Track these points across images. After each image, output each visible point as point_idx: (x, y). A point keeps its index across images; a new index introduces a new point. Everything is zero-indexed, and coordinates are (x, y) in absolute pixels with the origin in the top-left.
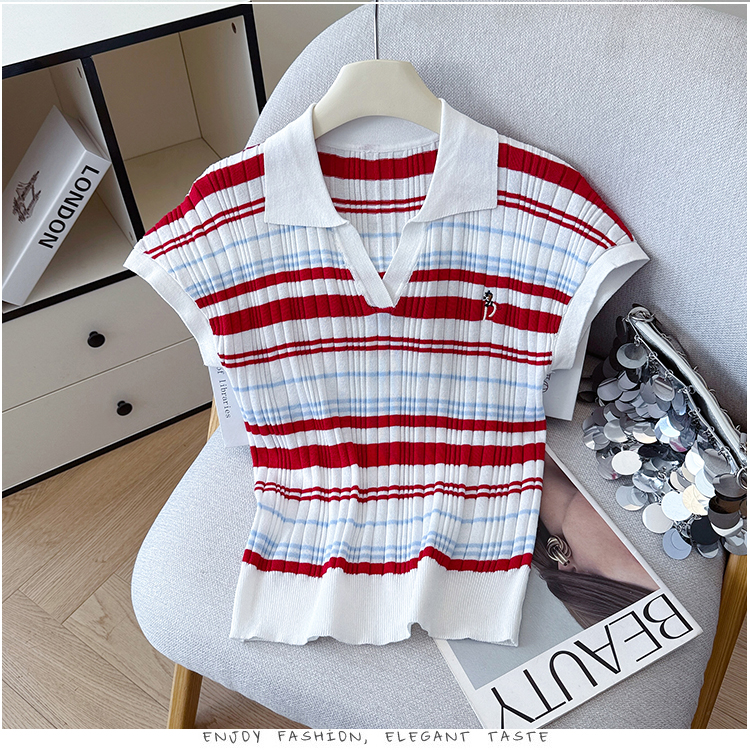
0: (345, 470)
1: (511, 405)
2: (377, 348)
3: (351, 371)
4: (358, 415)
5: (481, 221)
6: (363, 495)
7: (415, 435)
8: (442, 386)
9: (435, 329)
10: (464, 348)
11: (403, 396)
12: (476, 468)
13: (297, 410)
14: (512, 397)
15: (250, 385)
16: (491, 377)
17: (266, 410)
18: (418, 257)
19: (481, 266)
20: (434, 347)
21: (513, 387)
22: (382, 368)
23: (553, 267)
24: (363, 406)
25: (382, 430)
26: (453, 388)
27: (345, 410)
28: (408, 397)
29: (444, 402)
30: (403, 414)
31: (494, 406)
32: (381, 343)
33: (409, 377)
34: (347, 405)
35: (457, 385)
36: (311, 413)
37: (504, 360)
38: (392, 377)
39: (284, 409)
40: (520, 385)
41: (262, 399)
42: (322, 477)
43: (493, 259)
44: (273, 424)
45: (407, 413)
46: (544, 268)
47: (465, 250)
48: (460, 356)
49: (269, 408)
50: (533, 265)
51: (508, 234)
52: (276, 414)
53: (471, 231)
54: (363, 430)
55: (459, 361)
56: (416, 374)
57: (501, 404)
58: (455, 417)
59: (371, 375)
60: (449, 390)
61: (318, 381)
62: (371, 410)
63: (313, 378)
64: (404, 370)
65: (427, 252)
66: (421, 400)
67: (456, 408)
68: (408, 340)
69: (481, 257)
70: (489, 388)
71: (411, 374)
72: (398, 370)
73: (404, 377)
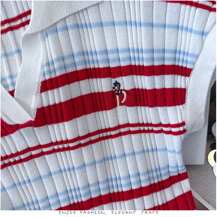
1: (157, 167)
2: (32, 157)
3: (16, 182)
5: (91, 17)
8: (98, 171)
9: (79, 127)
10: (109, 134)
11: (68, 189)
14: (156, 161)
16: (136, 150)
18: (42, 67)
19: (103, 61)
20: (82, 142)
21: (155, 153)
22: (43, 172)
23: (169, 45)
26: (108, 168)
28: (72, 188)
29: (104, 182)
30: (72, 203)
31: (144, 174)
32: (34, 153)
33: (68, 173)
35: (111, 164)
37: (143, 134)
38: (53, 176)
40: (161, 150)
43: (113, 51)
45: (75, 202)
46: (161, 47)
47: (85, 50)
48: (106, 141)
50: (149, 47)
51: (120, 24)
53: (85, 30)
56: (74, 168)
57: (149, 169)
58: (116, 191)
59: (35, 180)
60: (105, 171)
64: (62, 168)
65: (50, 60)
66: (84, 188)
67: (114, 183)
68: (57, 143)
69: (101, 52)
70: (137, 159)
71: (69, 169)
72: (57, 169)
73: (64, 174)
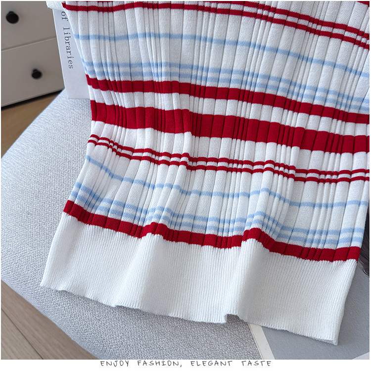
0: (177, 136)
1: (351, 95)
2: (228, 12)
3: (198, 34)
4: (198, 83)
6: (193, 163)
7: (251, 111)
8: (288, 65)
10: (319, 28)
11: (247, 70)
12: (307, 152)
13: (138, 69)
14: (353, 87)
15: (91, 33)
16: (339, 62)
17: (106, 64)
20: (290, 19)
21: (357, 76)
22: (230, 36)
24: (204, 74)
25: (220, 103)
26: (298, 69)
27: (185, 76)
28: (251, 71)
29: (286, 81)
30: (243, 88)
31: (335, 93)
32: (234, 7)
33: (256, 50)
34: (188, 71)
35: (303, 67)
36: (151, 74)
37: (356, 47)
38: (238, 47)
39: (125, 65)
41: (102, 50)
42: (155, 140)
44: (111, 80)
45: (247, 89)
48: (312, 35)
49: (108, 61)
52: (116, 70)
54: (201, 99)
55: (310, 41)
56: (264, 47)
57: (342, 92)
58: (294, 98)
59: (218, 42)
60: (294, 70)
61: (162, 40)
62: (212, 79)
63: (157, 36)
64: (253, 41)
66: (264, 77)
67: (296, 89)
70: (334, 73)
71: (260, 47)
72: (247, 40)
73: (251, 49)
